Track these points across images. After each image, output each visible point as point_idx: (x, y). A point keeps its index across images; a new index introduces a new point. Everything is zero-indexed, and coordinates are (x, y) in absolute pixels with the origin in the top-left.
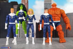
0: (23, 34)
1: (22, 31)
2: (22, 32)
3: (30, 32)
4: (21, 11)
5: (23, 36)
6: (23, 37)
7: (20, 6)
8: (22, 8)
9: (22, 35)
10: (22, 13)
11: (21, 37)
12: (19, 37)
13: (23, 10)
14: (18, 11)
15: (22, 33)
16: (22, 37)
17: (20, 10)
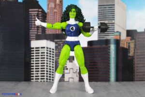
0: (50, 72)
1: (47, 66)
2: (49, 68)
3: (67, 69)
4: (72, 21)
5: (50, 77)
6: (50, 79)
7: (70, 11)
8: (75, 16)
9: (49, 75)
10: (74, 28)
11: (45, 80)
12: (41, 79)
13: (76, 20)
14: (65, 21)
15: (49, 70)
16: (47, 79)
17: (69, 20)
